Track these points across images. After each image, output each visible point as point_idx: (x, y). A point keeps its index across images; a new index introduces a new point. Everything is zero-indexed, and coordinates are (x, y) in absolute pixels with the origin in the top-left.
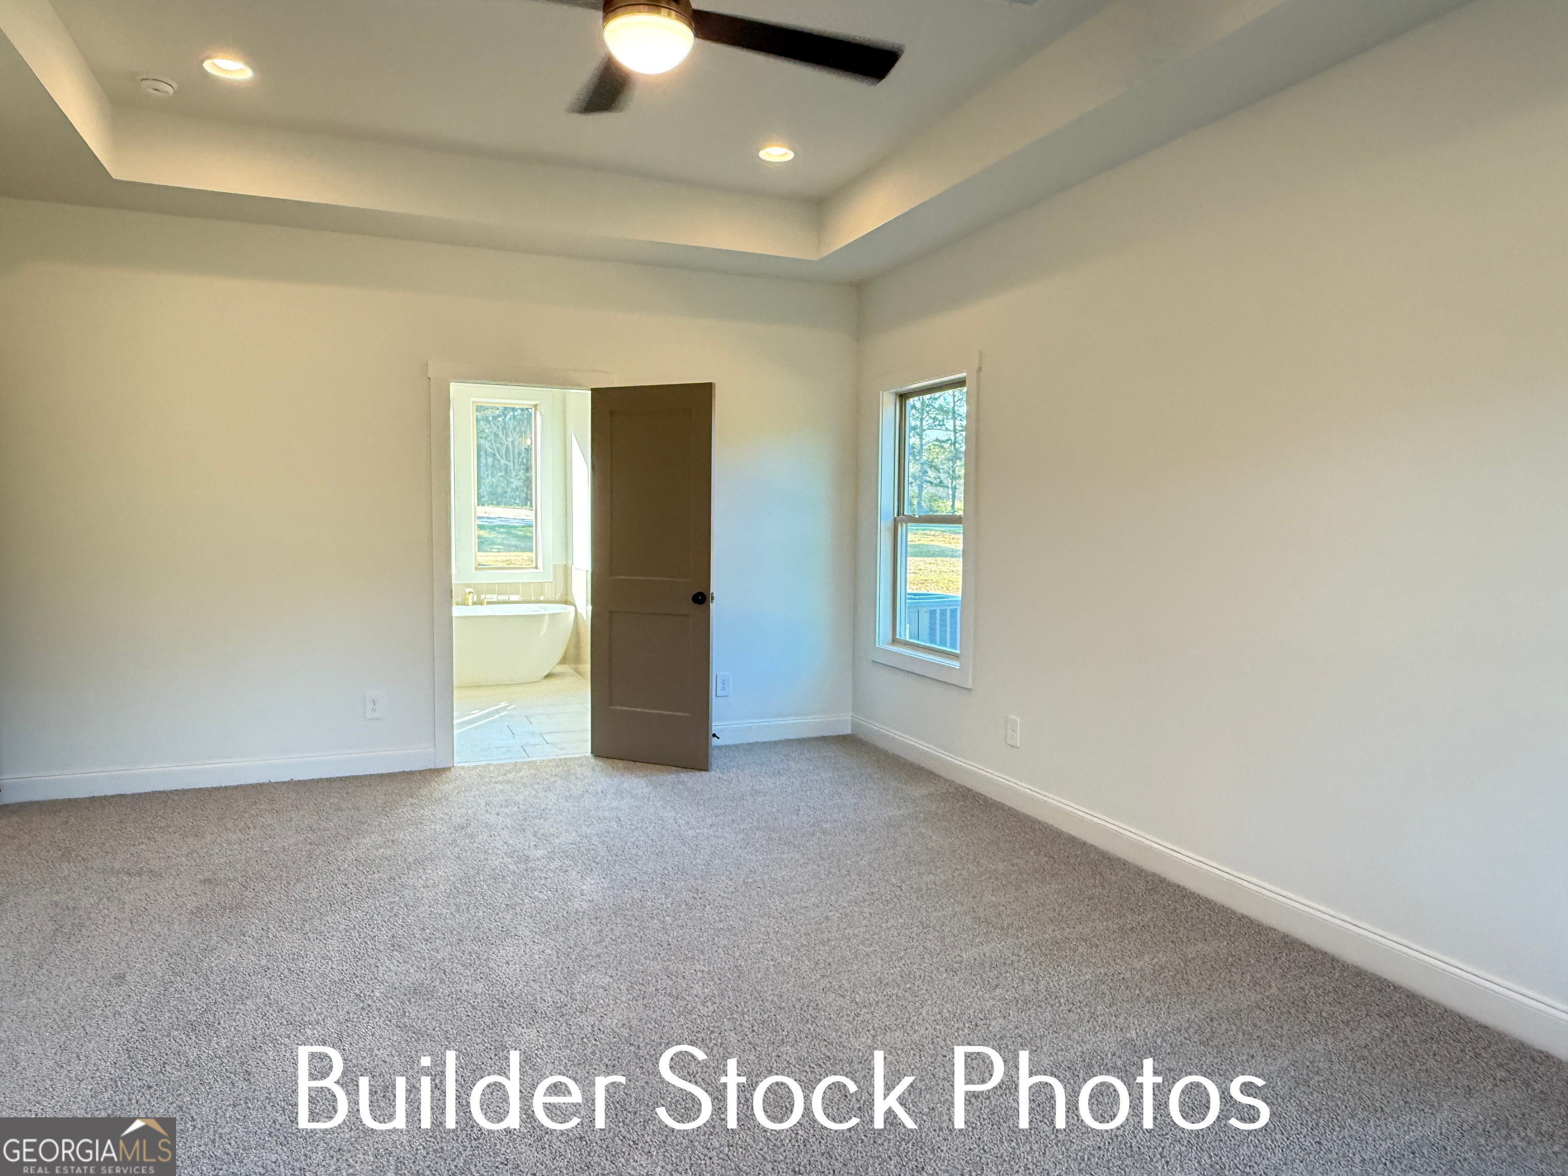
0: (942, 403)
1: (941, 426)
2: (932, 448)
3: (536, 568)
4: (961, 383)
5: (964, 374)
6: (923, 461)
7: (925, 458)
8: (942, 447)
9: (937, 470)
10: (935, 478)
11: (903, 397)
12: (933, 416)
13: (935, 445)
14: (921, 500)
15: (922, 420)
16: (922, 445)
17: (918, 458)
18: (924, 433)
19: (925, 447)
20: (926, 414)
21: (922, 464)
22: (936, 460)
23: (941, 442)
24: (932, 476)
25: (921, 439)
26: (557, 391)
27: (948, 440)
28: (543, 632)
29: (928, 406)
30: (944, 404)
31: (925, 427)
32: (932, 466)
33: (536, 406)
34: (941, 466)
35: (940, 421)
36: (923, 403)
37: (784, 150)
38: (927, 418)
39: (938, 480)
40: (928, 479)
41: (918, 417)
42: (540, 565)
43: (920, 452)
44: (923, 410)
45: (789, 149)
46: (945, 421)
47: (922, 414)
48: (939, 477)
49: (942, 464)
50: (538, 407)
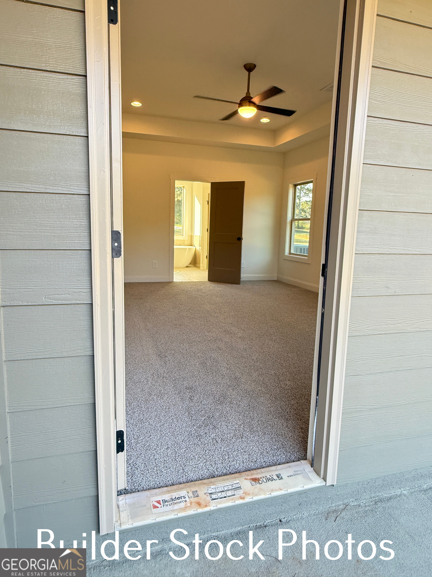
0: (308, 187)
1: (307, 196)
2: (304, 204)
3: (183, 235)
4: (311, 182)
5: (313, 180)
6: (300, 209)
7: (301, 208)
8: (307, 204)
9: (305, 212)
10: (304, 215)
11: (295, 186)
12: (304, 192)
13: (305, 203)
14: (299, 223)
15: (300, 193)
16: (300, 203)
17: (298, 207)
18: (301, 198)
19: (301, 204)
20: (302, 191)
21: (300, 210)
22: (305, 209)
23: (307, 201)
24: (303, 215)
25: (300, 200)
26: (190, 182)
27: (310, 201)
28: (186, 254)
29: (303, 188)
30: (309, 188)
31: (301, 196)
32: (303, 211)
33: (184, 187)
34: (307, 211)
35: (307, 194)
36: (301, 187)
37: (267, 119)
38: (303, 193)
39: (305, 216)
40: (302, 215)
41: (299, 192)
42: (184, 235)
43: (299, 205)
44: (301, 190)
45: (268, 119)
46: (309, 194)
47: (301, 191)
48: (306, 215)
49: (307, 210)
50: (185, 187)
